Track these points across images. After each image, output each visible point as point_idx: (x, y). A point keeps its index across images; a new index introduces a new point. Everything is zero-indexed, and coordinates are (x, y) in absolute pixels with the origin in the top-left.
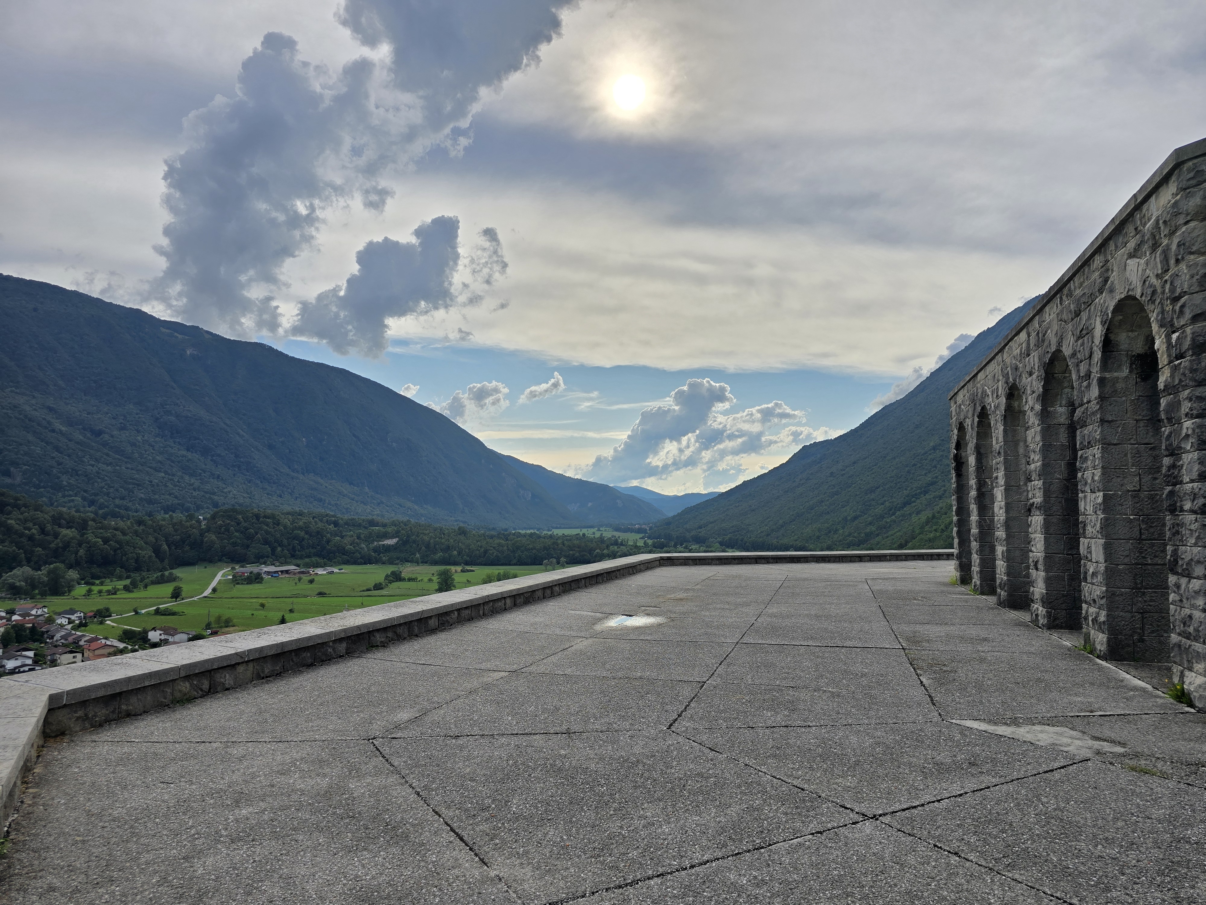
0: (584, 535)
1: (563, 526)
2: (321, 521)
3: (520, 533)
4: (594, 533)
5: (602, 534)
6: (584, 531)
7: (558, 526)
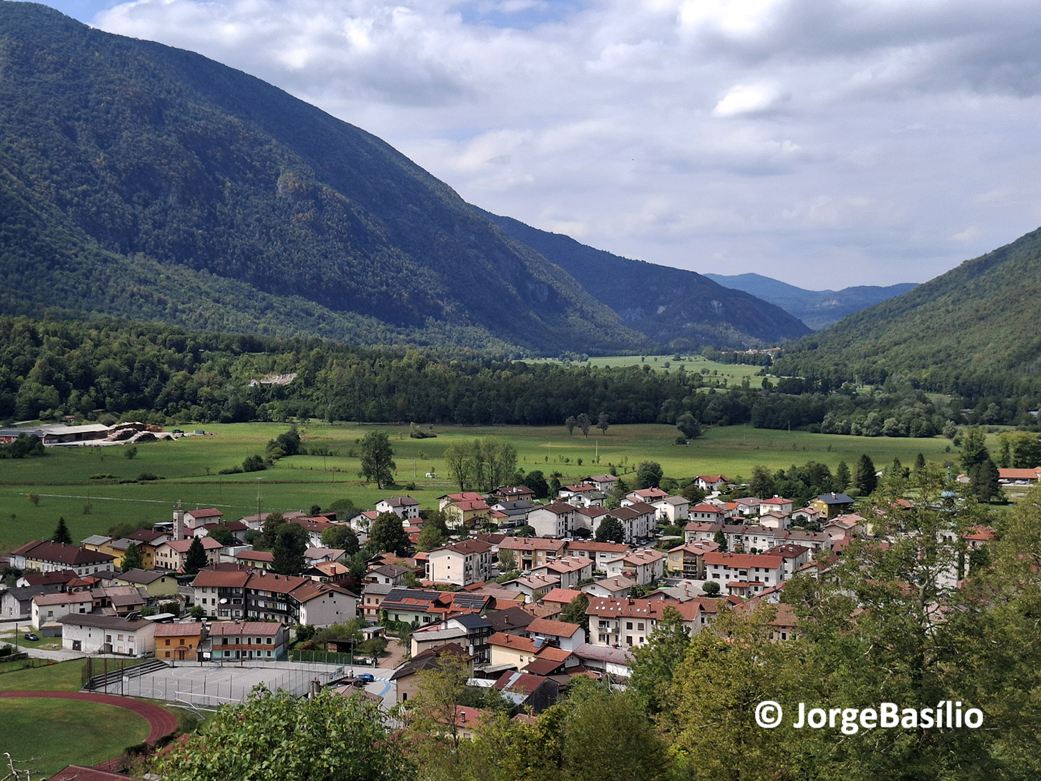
0: (647, 368)
1: (609, 352)
2: (154, 340)
3: (524, 364)
4: (667, 365)
5: (682, 368)
6: (649, 360)
7: (600, 350)
